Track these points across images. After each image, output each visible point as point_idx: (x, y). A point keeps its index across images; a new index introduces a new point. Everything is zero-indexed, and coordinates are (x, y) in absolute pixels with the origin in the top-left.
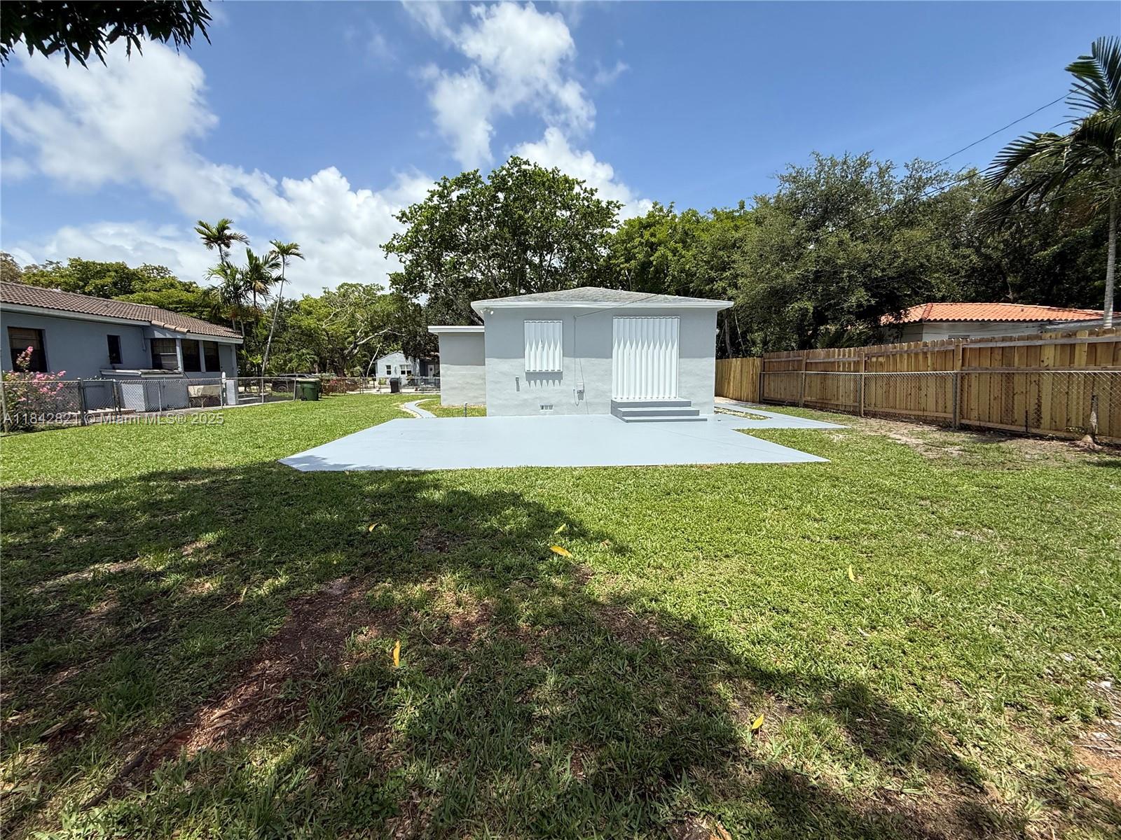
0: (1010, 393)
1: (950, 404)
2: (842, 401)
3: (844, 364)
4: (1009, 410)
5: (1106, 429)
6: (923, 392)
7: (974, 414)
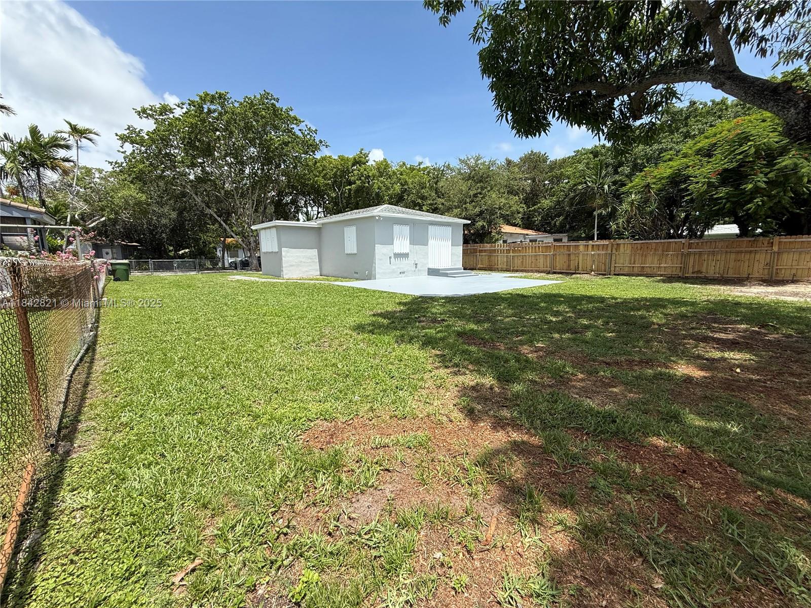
0: (569, 260)
1: (548, 265)
2: (500, 266)
3: (501, 251)
4: (569, 266)
5: (596, 270)
6: (538, 261)
7: (558, 268)
